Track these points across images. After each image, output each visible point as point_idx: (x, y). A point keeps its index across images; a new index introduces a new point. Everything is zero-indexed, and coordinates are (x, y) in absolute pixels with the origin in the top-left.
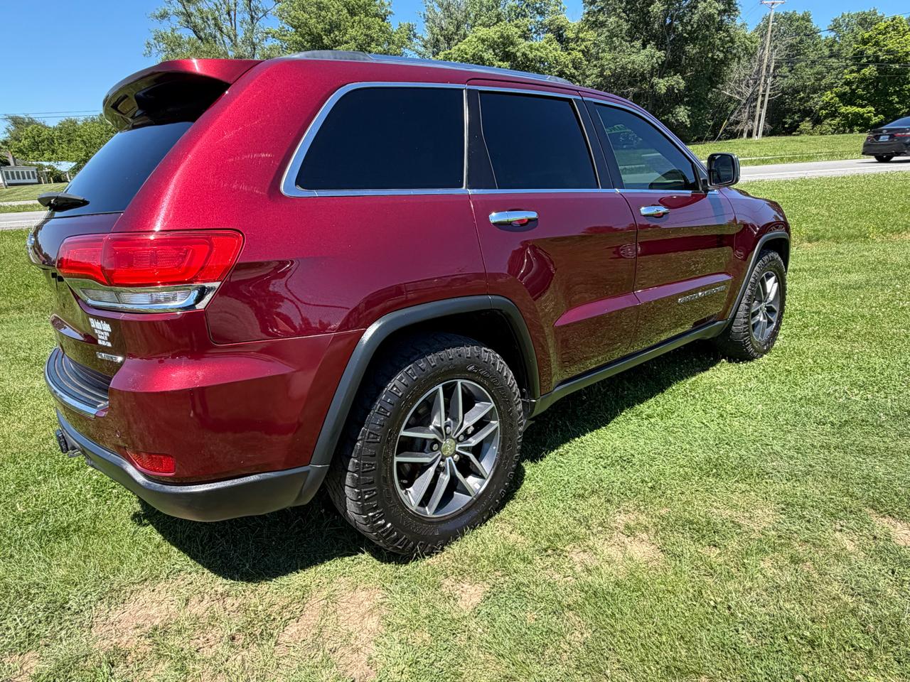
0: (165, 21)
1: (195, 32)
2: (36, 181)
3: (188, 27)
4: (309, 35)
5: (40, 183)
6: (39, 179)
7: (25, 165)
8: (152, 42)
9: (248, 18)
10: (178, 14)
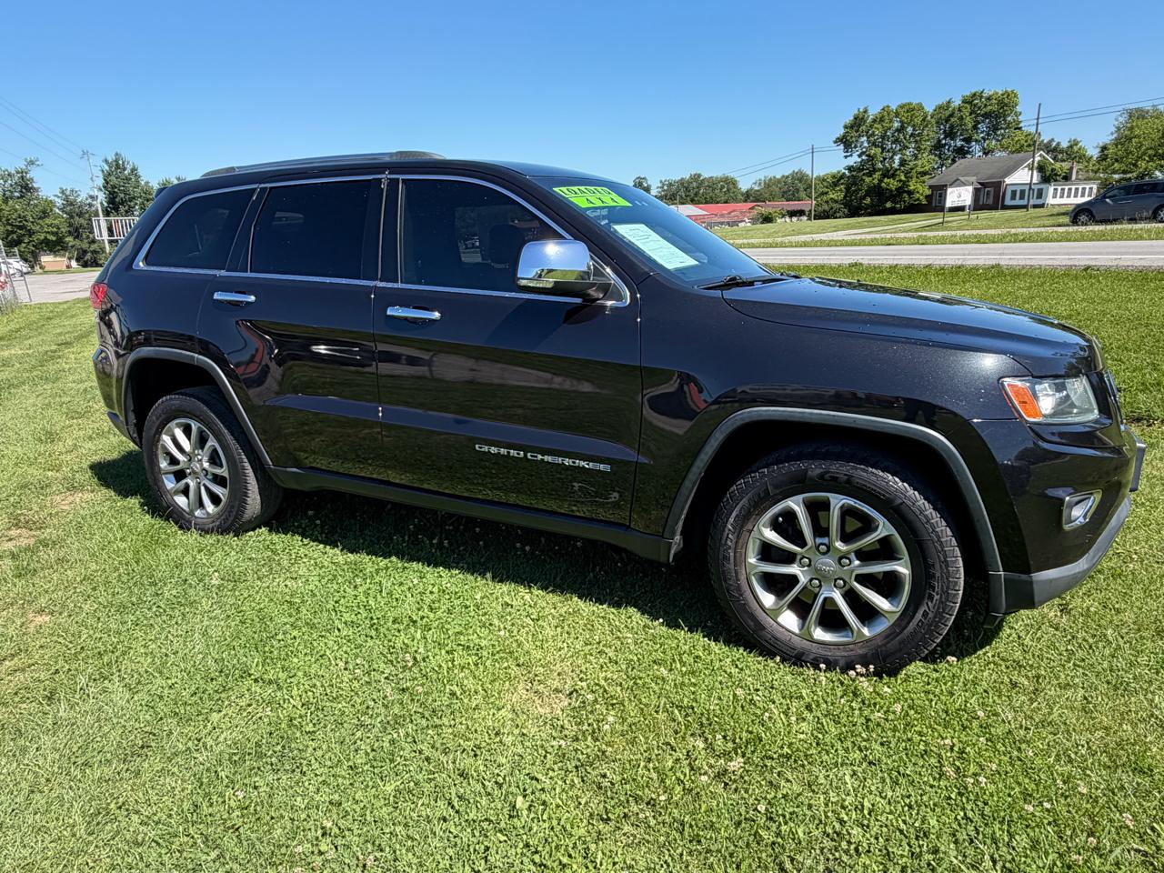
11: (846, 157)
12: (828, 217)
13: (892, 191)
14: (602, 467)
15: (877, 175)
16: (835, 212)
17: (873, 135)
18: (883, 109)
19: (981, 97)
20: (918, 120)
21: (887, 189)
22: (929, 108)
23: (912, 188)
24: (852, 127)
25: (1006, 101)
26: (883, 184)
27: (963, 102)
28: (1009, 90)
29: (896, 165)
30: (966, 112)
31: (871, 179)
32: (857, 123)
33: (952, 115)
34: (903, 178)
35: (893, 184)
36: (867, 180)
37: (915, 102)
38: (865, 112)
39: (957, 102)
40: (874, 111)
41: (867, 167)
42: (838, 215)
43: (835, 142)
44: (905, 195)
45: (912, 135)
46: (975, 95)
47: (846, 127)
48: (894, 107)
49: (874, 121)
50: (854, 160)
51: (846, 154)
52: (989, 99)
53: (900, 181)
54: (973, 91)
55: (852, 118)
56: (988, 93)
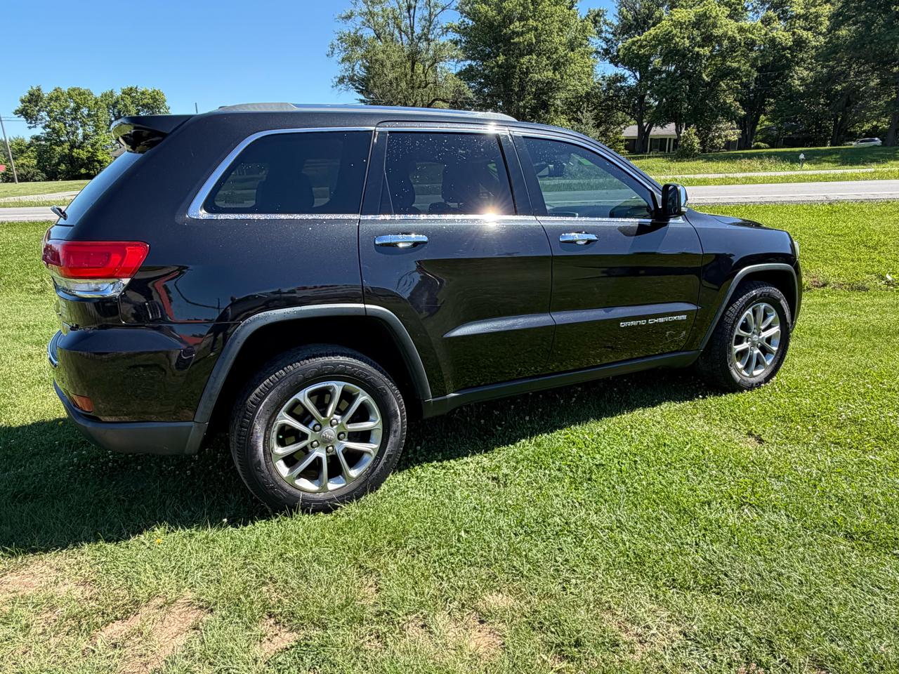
11: (30, 128)
12: (27, 180)
13: (82, 159)
14: (680, 318)
15: (66, 145)
16: (33, 176)
17: (52, 111)
18: (55, 90)
19: (137, 92)
20: (91, 103)
21: (78, 158)
22: (97, 94)
23: (100, 158)
24: (30, 102)
25: (157, 97)
26: (74, 154)
27: (123, 93)
28: (157, 90)
29: (80, 137)
30: (128, 101)
31: (61, 148)
32: (34, 98)
33: (117, 102)
34: (90, 149)
35: (83, 154)
36: (58, 149)
37: (83, 88)
38: (39, 90)
39: (118, 93)
41: (54, 137)
42: (37, 178)
43: (16, 113)
44: (96, 163)
45: (89, 115)
46: (131, 89)
47: (23, 101)
48: (65, 89)
49: (51, 99)
50: (39, 131)
51: (29, 125)
52: (143, 93)
53: (89, 151)
54: (130, 86)
55: (27, 94)
56: (141, 89)
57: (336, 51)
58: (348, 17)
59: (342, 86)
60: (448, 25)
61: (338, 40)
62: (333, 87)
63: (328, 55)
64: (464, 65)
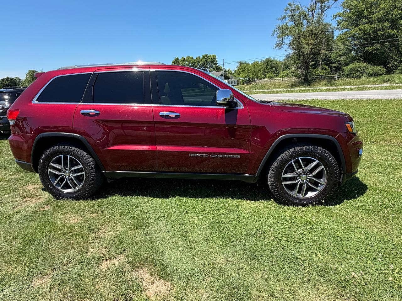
0: (283, 21)
1: (294, 22)
2: (236, 84)
3: (292, 21)
4: (357, 12)
5: (237, 85)
6: (237, 84)
7: (235, 79)
8: (276, 29)
9: (320, 11)
10: (289, 16)
18: (182, 58)
19: (207, 56)
20: (193, 61)
22: (195, 58)
25: (214, 57)
27: (203, 57)
28: (214, 55)
30: (204, 60)
32: (176, 61)
37: (191, 56)
38: (178, 58)
39: (201, 57)
40: (180, 58)
47: (173, 62)
49: (180, 61)
52: (209, 57)
54: (205, 54)
55: (174, 60)
56: (209, 55)
57: (276, 33)
58: (283, 18)
59: (277, 48)
60: (337, 14)
61: (277, 28)
62: (274, 48)
63: (272, 35)
64: (343, 32)
